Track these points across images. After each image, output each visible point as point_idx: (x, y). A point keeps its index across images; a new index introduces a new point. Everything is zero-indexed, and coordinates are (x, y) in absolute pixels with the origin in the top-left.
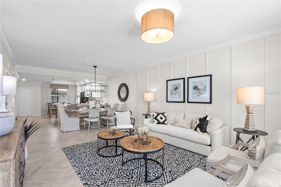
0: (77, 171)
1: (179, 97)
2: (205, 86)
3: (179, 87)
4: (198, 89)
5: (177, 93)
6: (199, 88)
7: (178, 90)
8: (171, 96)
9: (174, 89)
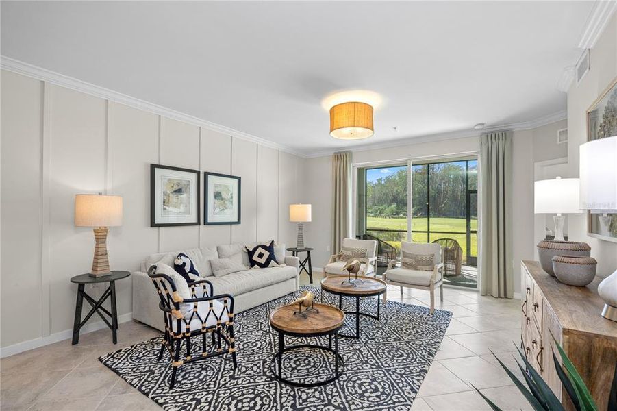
0: (421, 378)
1: (188, 212)
2: (232, 194)
3: (186, 188)
4: (222, 199)
5: (181, 203)
6: (223, 196)
7: (184, 196)
8: (164, 209)
9: (172, 193)
